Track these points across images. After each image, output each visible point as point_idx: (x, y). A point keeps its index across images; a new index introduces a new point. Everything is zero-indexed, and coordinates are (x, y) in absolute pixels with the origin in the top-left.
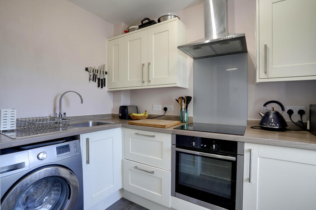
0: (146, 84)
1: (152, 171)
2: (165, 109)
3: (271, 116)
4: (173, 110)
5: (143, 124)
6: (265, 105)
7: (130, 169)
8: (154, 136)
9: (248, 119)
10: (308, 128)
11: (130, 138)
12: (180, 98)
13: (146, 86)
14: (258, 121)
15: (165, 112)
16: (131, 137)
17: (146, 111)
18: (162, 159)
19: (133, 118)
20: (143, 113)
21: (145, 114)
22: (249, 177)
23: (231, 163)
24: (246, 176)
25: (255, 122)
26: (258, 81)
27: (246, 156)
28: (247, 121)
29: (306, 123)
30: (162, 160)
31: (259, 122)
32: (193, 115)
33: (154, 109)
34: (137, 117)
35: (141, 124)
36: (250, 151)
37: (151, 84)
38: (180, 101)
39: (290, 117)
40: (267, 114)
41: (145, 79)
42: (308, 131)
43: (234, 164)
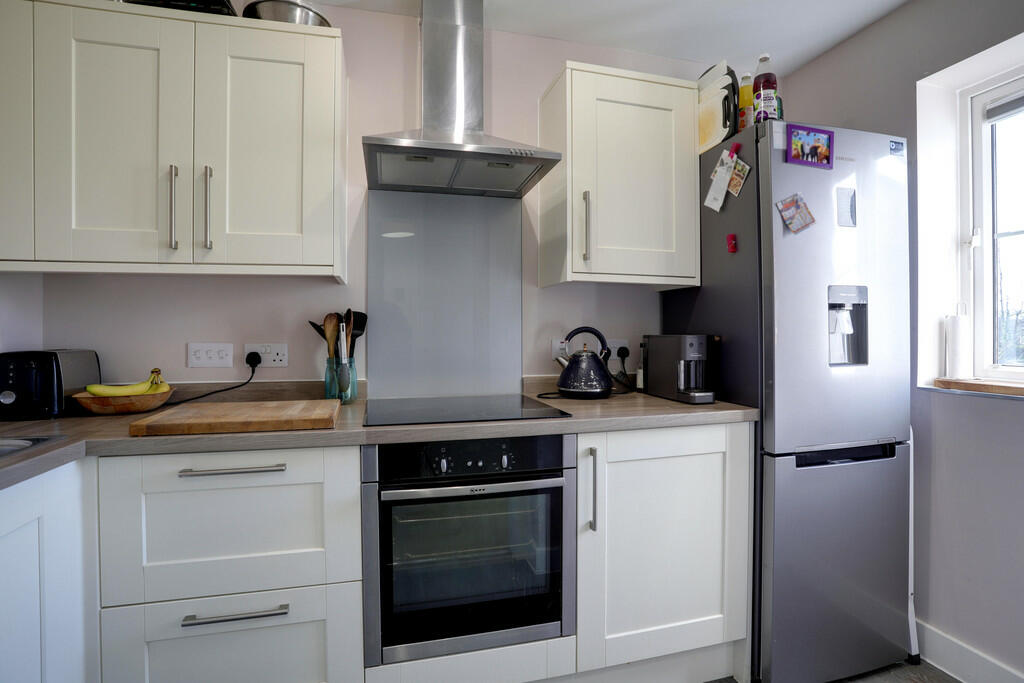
0: (185, 253)
1: (282, 607)
2: (254, 360)
3: (584, 365)
4: (285, 363)
5: (222, 425)
6: (569, 337)
7: (148, 643)
8: (280, 469)
9: (524, 376)
10: (640, 384)
11: (143, 497)
12: (330, 316)
13: (183, 262)
14: (554, 378)
15: (253, 372)
16: (146, 494)
17: (156, 372)
18: (323, 547)
19: (95, 408)
20: (139, 380)
21: (154, 383)
22: (591, 519)
23: (549, 495)
24: (584, 516)
25: (546, 382)
26: (570, 277)
27: (585, 466)
28: (522, 380)
29: (634, 377)
30: (322, 550)
31: (557, 381)
32: (367, 376)
33: (193, 361)
34: (126, 401)
35: (210, 425)
36: (592, 452)
37: (211, 257)
38: (329, 330)
39: (623, 362)
40: (575, 360)
41: (183, 234)
42: (639, 391)
43: (556, 494)
